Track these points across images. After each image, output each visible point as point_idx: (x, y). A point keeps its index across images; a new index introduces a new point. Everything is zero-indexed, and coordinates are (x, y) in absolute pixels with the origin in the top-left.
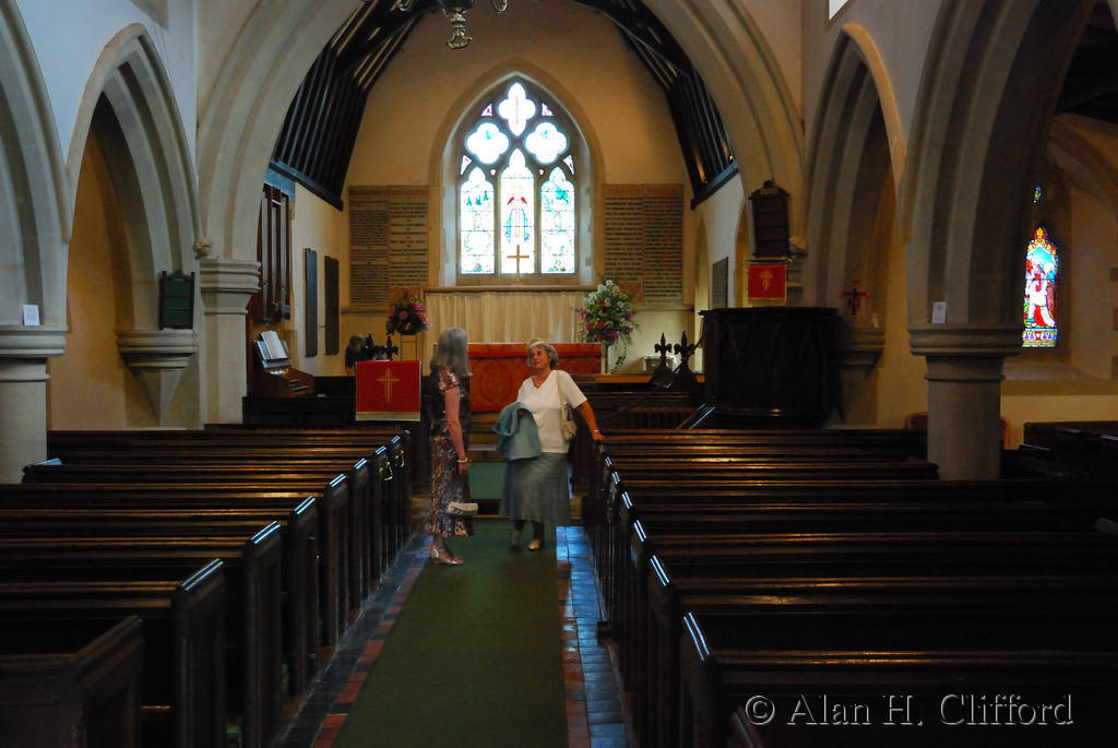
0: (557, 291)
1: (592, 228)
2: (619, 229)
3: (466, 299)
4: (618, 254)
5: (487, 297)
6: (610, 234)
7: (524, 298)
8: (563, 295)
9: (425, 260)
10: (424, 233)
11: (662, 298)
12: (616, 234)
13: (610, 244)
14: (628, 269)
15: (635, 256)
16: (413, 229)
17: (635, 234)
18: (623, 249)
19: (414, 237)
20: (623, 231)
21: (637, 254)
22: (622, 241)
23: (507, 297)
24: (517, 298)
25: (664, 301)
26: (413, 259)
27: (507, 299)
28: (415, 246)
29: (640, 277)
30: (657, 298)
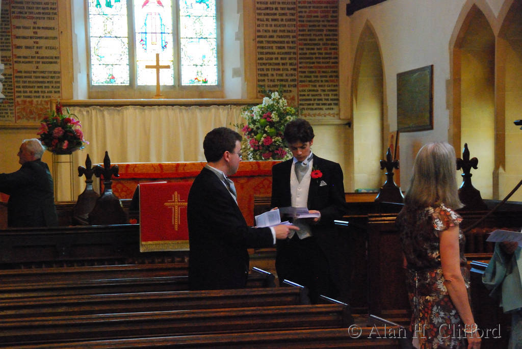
0: (207, 105)
1: (241, 36)
2: (272, 37)
3: (106, 113)
4: (270, 64)
5: (129, 112)
6: (262, 42)
7: (171, 112)
8: (213, 109)
9: (57, 69)
10: (55, 38)
11: (317, 112)
12: (268, 42)
13: (262, 53)
14: (282, 80)
15: (289, 67)
16: (41, 33)
17: (288, 42)
18: (277, 59)
19: (42, 43)
20: (275, 39)
21: (291, 64)
22: (275, 50)
23: (153, 112)
24: (163, 112)
25: (319, 115)
26: (42, 67)
27: (152, 114)
28: (44, 53)
29: (294, 90)
30: (312, 112)
